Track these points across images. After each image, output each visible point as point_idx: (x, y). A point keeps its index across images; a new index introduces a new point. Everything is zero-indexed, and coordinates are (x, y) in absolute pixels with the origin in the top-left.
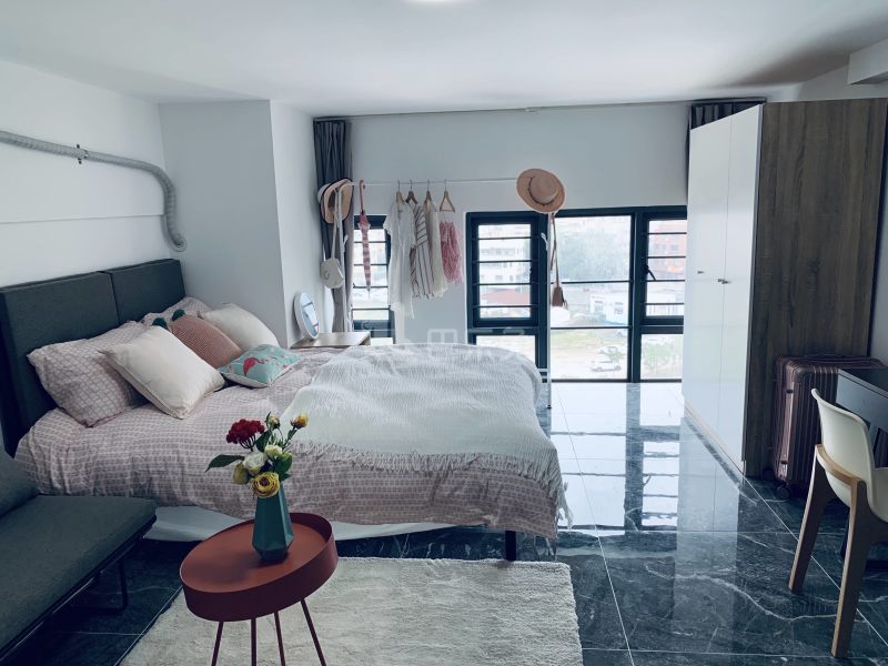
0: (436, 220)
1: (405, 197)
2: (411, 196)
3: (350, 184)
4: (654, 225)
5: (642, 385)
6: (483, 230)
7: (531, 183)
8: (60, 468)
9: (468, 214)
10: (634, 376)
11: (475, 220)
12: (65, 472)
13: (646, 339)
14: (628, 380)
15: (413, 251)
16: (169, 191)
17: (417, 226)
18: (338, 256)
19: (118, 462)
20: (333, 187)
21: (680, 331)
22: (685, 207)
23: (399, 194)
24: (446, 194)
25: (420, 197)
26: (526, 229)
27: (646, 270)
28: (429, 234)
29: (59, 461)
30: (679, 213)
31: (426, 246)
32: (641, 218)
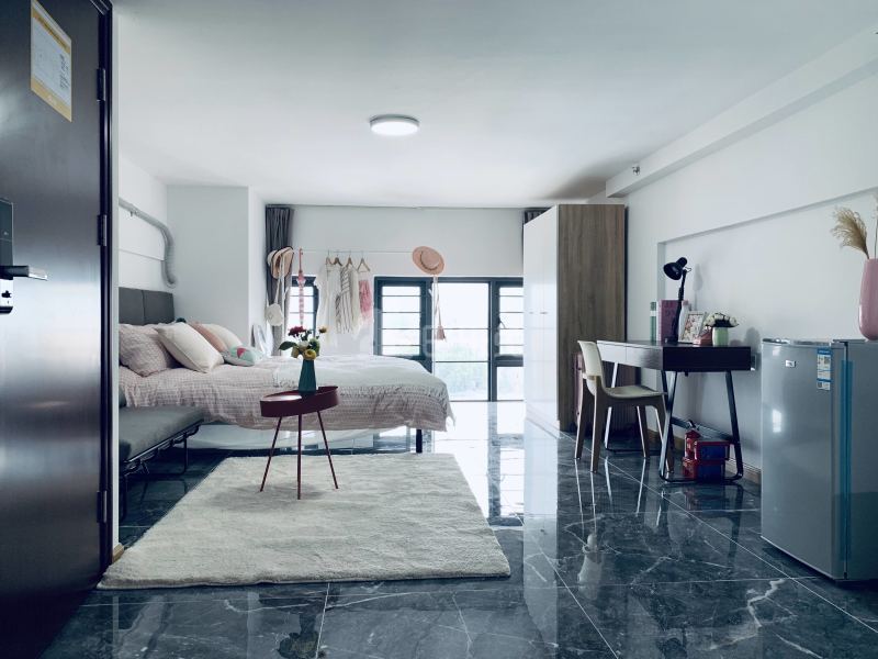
0: (357, 278)
1: (333, 261)
2: (337, 261)
3: (291, 251)
4: (503, 291)
5: (498, 404)
6: (386, 290)
7: (423, 257)
8: (131, 398)
9: (376, 278)
10: (492, 397)
11: (381, 282)
12: (135, 400)
13: (500, 370)
14: (489, 400)
15: (338, 298)
16: (169, 245)
17: (342, 280)
18: (279, 302)
19: (172, 393)
20: (280, 252)
21: (521, 365)
22: (522, 279)
23: (328, 260)
24: (362, 261)
25: (344, 262)
26: (416, 290)
27: (499, 321)
28: (351, 286)
29: (130, 393)
30: (518, 282)
31: (348, 294)
32: (496, 284)
